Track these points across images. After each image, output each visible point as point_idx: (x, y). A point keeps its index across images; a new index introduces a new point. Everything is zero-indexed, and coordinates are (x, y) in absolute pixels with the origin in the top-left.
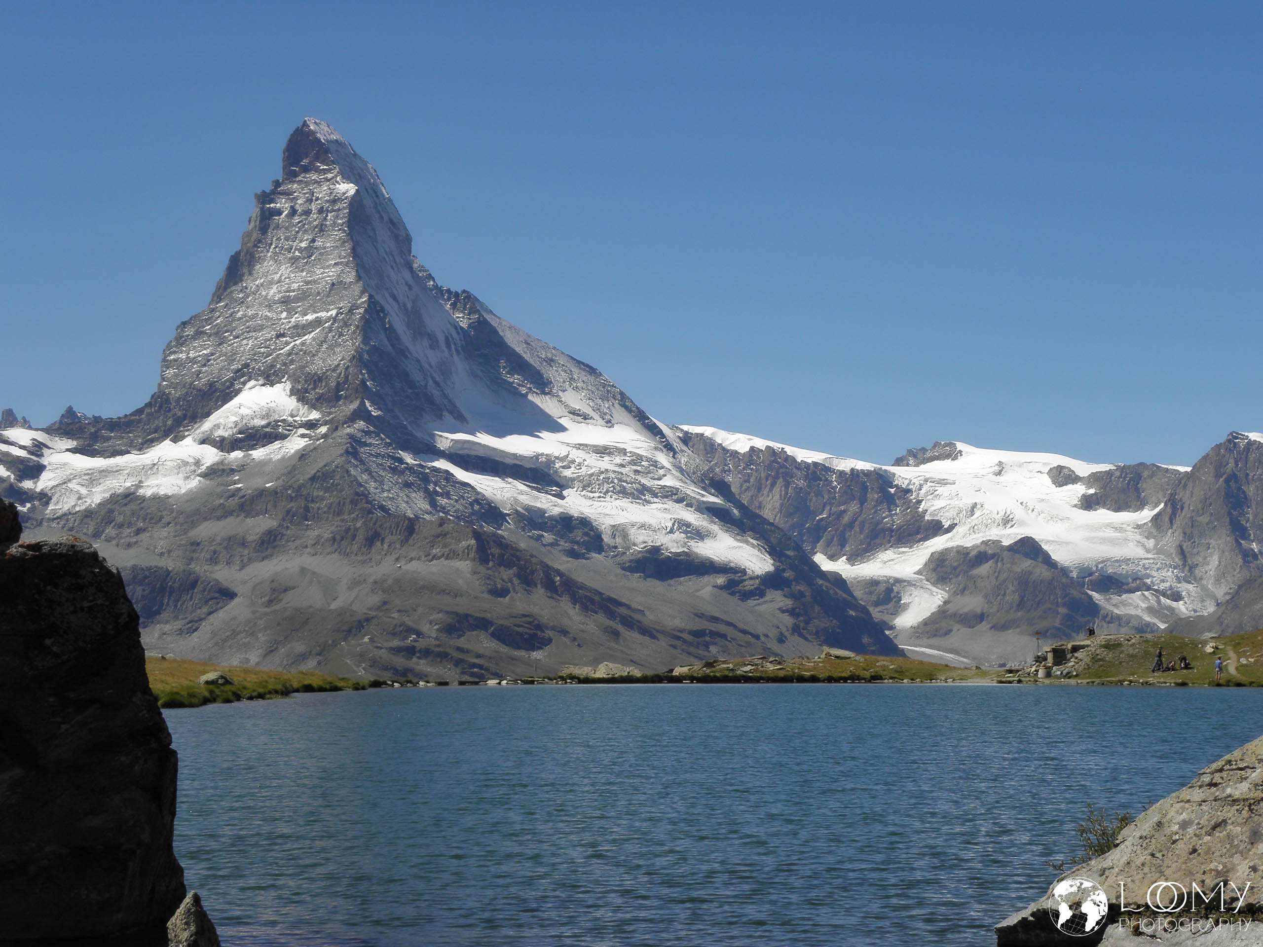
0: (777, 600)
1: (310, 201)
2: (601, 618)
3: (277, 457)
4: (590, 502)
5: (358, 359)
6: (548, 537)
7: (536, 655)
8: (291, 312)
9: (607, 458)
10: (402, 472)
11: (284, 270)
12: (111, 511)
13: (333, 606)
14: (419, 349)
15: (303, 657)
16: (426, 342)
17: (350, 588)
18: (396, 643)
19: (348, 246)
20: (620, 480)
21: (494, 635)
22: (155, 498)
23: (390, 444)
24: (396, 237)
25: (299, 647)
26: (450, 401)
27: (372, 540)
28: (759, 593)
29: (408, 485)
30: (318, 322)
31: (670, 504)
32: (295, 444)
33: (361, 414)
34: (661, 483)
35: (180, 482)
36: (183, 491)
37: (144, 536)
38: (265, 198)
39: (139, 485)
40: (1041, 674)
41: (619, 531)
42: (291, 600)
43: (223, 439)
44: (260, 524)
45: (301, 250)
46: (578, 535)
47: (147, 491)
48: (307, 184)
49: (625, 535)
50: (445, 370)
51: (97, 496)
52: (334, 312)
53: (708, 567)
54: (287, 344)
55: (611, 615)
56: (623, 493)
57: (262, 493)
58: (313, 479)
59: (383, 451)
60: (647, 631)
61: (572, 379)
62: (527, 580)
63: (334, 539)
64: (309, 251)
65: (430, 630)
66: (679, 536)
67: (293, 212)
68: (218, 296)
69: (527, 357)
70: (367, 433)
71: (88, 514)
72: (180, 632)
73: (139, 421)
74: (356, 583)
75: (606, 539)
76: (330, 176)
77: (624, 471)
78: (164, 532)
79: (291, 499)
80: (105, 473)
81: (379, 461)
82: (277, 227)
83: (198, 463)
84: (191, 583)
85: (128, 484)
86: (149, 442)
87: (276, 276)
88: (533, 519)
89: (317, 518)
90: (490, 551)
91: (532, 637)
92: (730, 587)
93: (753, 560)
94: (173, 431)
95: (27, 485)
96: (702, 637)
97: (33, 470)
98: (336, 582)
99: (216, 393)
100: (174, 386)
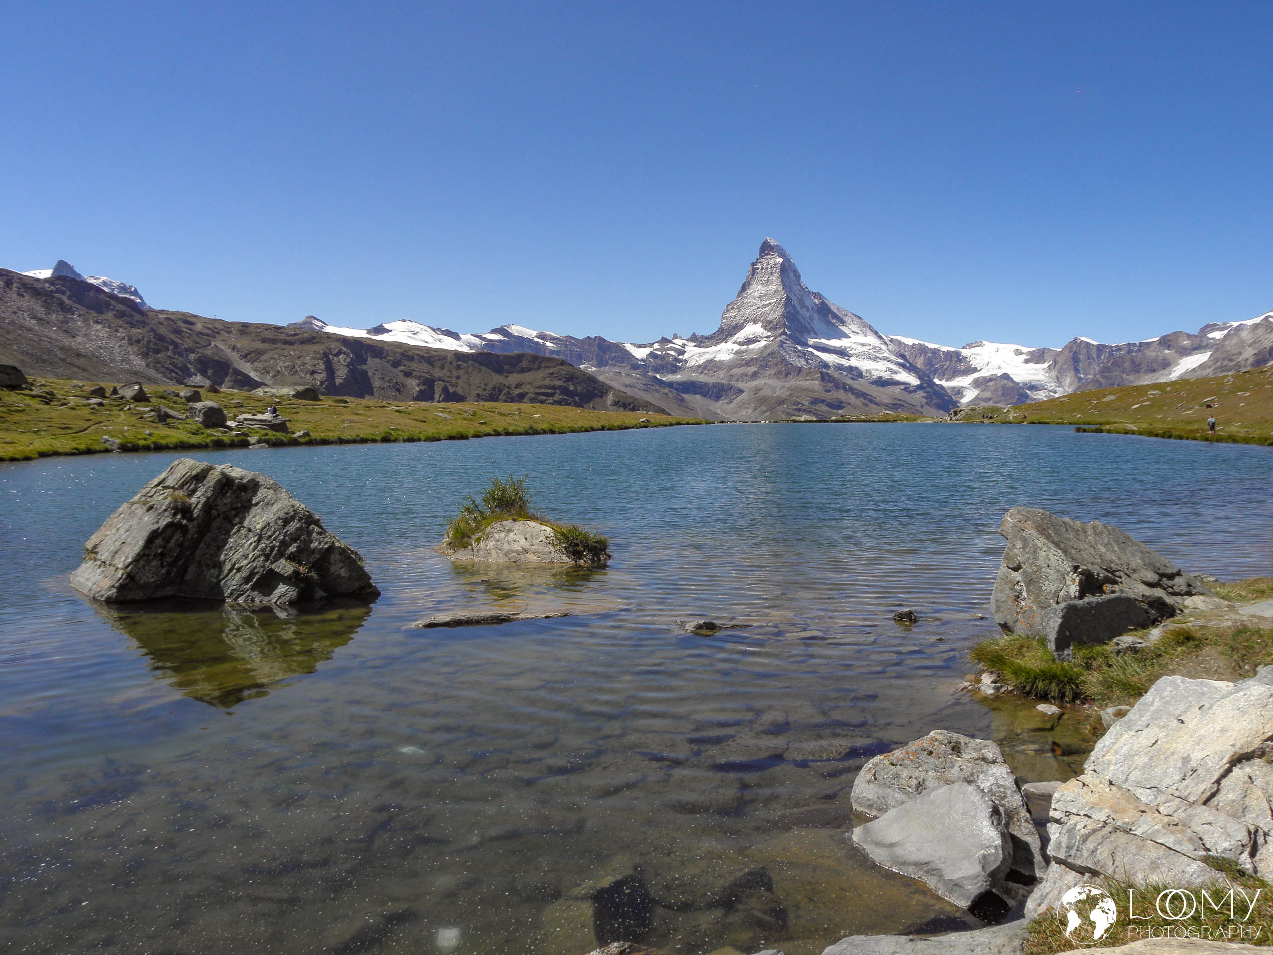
0: (921, 394)
1: (768, 264)
2: (862, 400)
3: (757, 348)
4: (859, 362)
5: (783, 315)
6: (845, 373)
7: (840, 411)
8: (762, 301)
9: (864, 347)
10: (797, 352)
11: (760, 287)
12: (706, 365)
13: (775, 395)
14: (803, 312)
15: (765, 412)
16: (805, 309)
17: (780, 390)
18: (794, 407)
19: (780, 279)
20: (869, 354)
21: (826, 405)
22: (719, 361)
23: (793, 343)
24: (796, 275)
25: (764, 409)
26: (812, 328)
27: (787, 374)
28: (915, 391)
29: (799, 356)
30: (770, 304)
31: (885, 362)
32: (763, 343)
33: (784, 333)
34: (883, 355)
35: (727, 356)
36: (728, 359)
37: (716, 373)
38: (754, 264)
39: (715, 357)
41: (868, 371)
42: (761, 393)
43: (740, 342)
44: (752, 369)
45: (765, 280)
46: (855, 372)
47: (717, 359)
48: (767, 259)
49: (870, 373)
50: (811, 318)
51: (702, 361)
52: (775, 300)
53: (898, 383)
54: (760, 311)
55: (865, 399)
56: (870, 358)
57: (752, 359)
58: (769, 354)
59: (791, 345)
60: (876, 404)
61: (853, 321)
62: (837, 387)
63: (775, 374)
64: (768, 281)
65: (806, 404)
66: (888, 373)
67: (763, 268)
68: (739, 296)
69: (838, 314)
70: (786, 339)
71: (699, 366)
73: (715, 337)
74: (782, 388)
75: (864, 374)
76: (774, 256)
77: (870, 351)
78: (722, 372)
79: (761, 361)
80: (704, 353)
81: (790, 348)
82: (758, 273)
83: (732, 350)
84: (730, 388)
85: (711, 357)
86: (717, 343)
87: (757, 289)
88: (840, 367)
89: (770, 367)
90: (825, 378)
91: (839, 406)
92: (905, 389)
93: (913, 380)
94: (725, 339)
95: (681, 357)
96: (896, 406)
97: (682, 352)
98: (776, 388)
99: (738, 328)
100: (725, 325)
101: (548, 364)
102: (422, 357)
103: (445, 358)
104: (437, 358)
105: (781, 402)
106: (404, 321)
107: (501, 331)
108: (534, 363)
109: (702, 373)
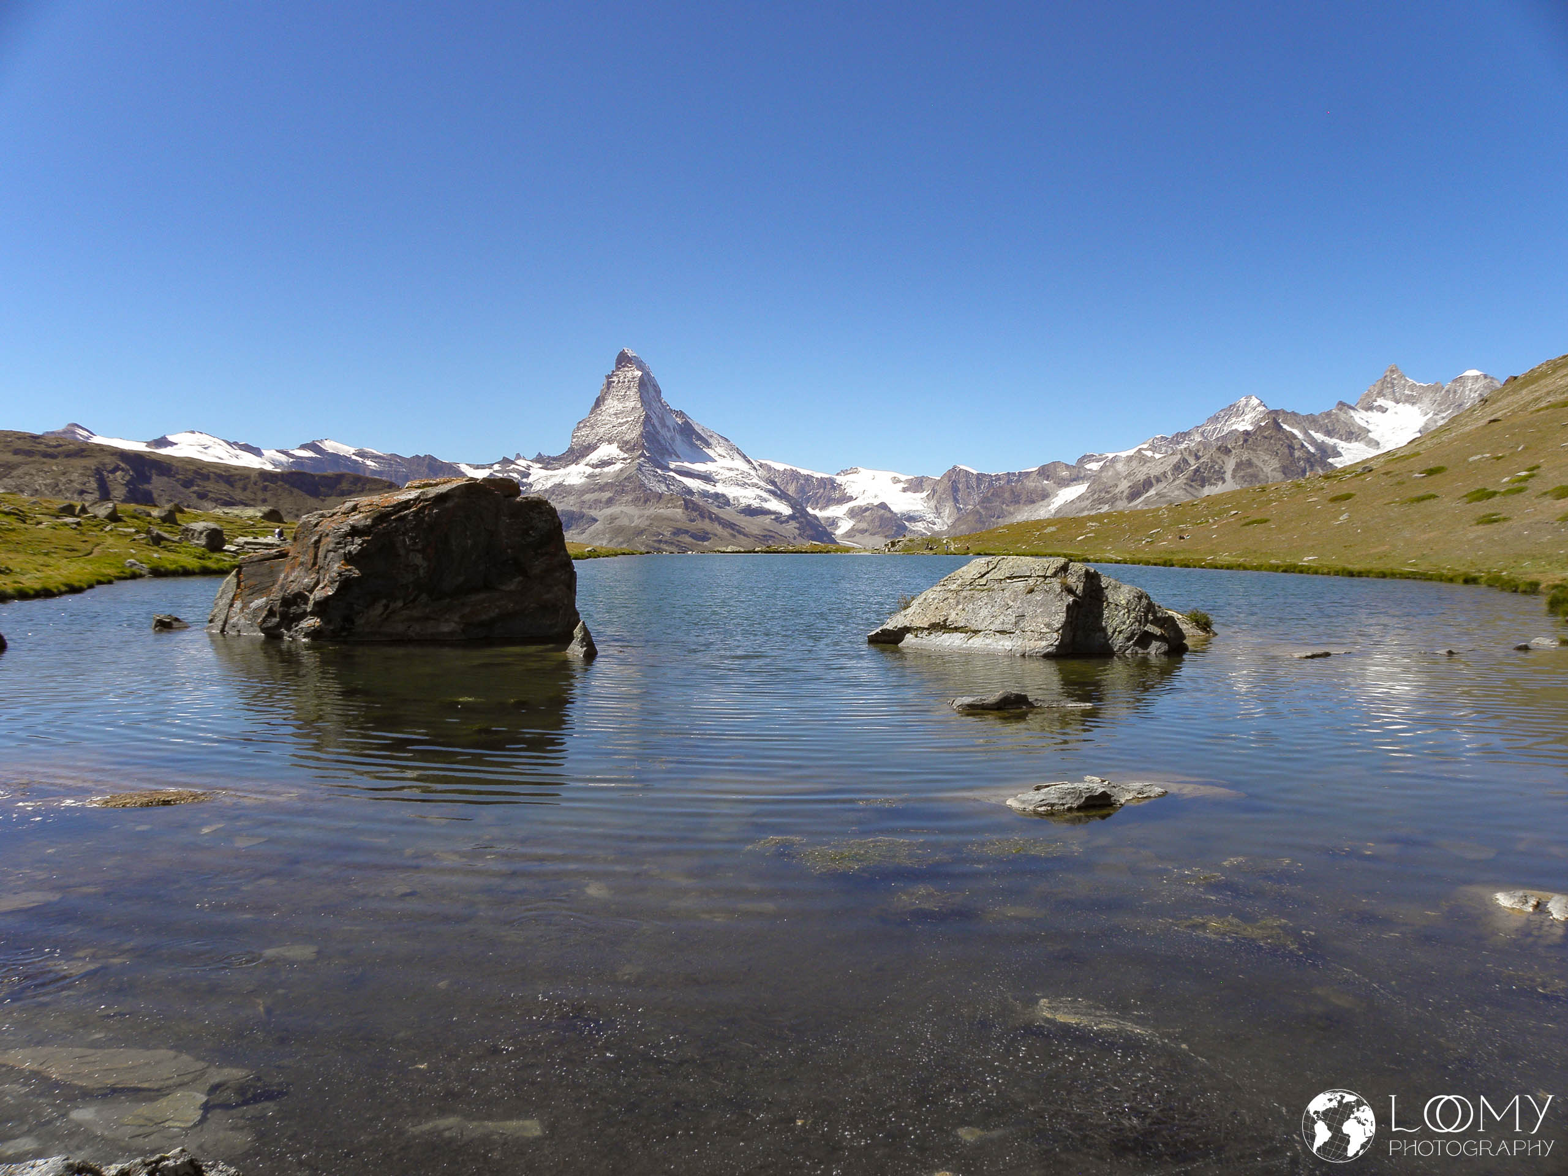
0: (793, 524)
2: (729, 530)
3: (612, 471)
4: (726, 488)
5: (641, 435)
6: (710, 501)
7: (706, 543)
8: (618, 418)
9: (732, 472)
10: (657, 477)
11: (616, 403)
13: (633, 525)
14: (663, 432)
15: (622, 543)
16: (666, 429)
17: (639, 518)
18: (655, 538)
19: (638, 394)
20: (736, 480)
21: (690, 536)
22: (569, 485)
23: (653, 466)
24: (656, 391)
25: (621, 540)
26: (674, 450)
27: (646, 502)
28: (787, 521)
29: (659, 481)
30: (627, 422)
31: (755, 489)
32: (618, 466)
33: (643, 455)
34: (752, 481)
35: (578, 480)
36: (579, 483)
37: (565, 499)
38: (609, 377)
39: (563, 481)
40: (887, 550)
41: (736, 499)
42: (617, 523)
43: (593, 464)
44: (608, 495)
45: (621, 396)
46: (721, 500)
47: (566, 483)
48: (624, 372)
49: (738, 501)
50: (673, 439)
51: (549, 485)
52: (633, 418)
53: (768, 512)
54: (616, 430)
55: (733, 529)
56: (738, 485)
57: (607, 484)
58: (625, 479)
59: (650, 469)
60: (745, 535)
61: (719, 443)
62: (702, 516)
63: (633, 501)
64: (624, 396)
65: (667, 534)
66: (758, 501)
67: (619, 382)
68: (592, 413)
69: (703, 435)
70: (645, 462)
71: (546, 491)
72: (579, 534)
73: (564, 458)
74: (641, 517)
75: (731, 501)
76: (632, 369)
77: (738, 477)
78: (573, 498)
79: (617, 486)
80: (552, 476)
81: (649, 472)
82: (613, 387)
83: (584, 473)
84: (582, 516)
85: (560, 480)
86: (567, 465)
87: (612, 405)
88: (705, 494)
89: (627, 493)
90: (689, 506)
91: (704, 536)
92: (776, 519)
93: (785, 510)
94: (576, 461)
95: (525, 480)
96: (767, 536)
97: (527, 475)
98: (633, 516)
99: (591, 448)
100: (576, 445)
101: (374, 487)
102: (220, 476)
103: (248, 477)
104: (238, 477)
105: (640, 532)
106: (193, 432)
107: (313, 446)
108: (356, 485)
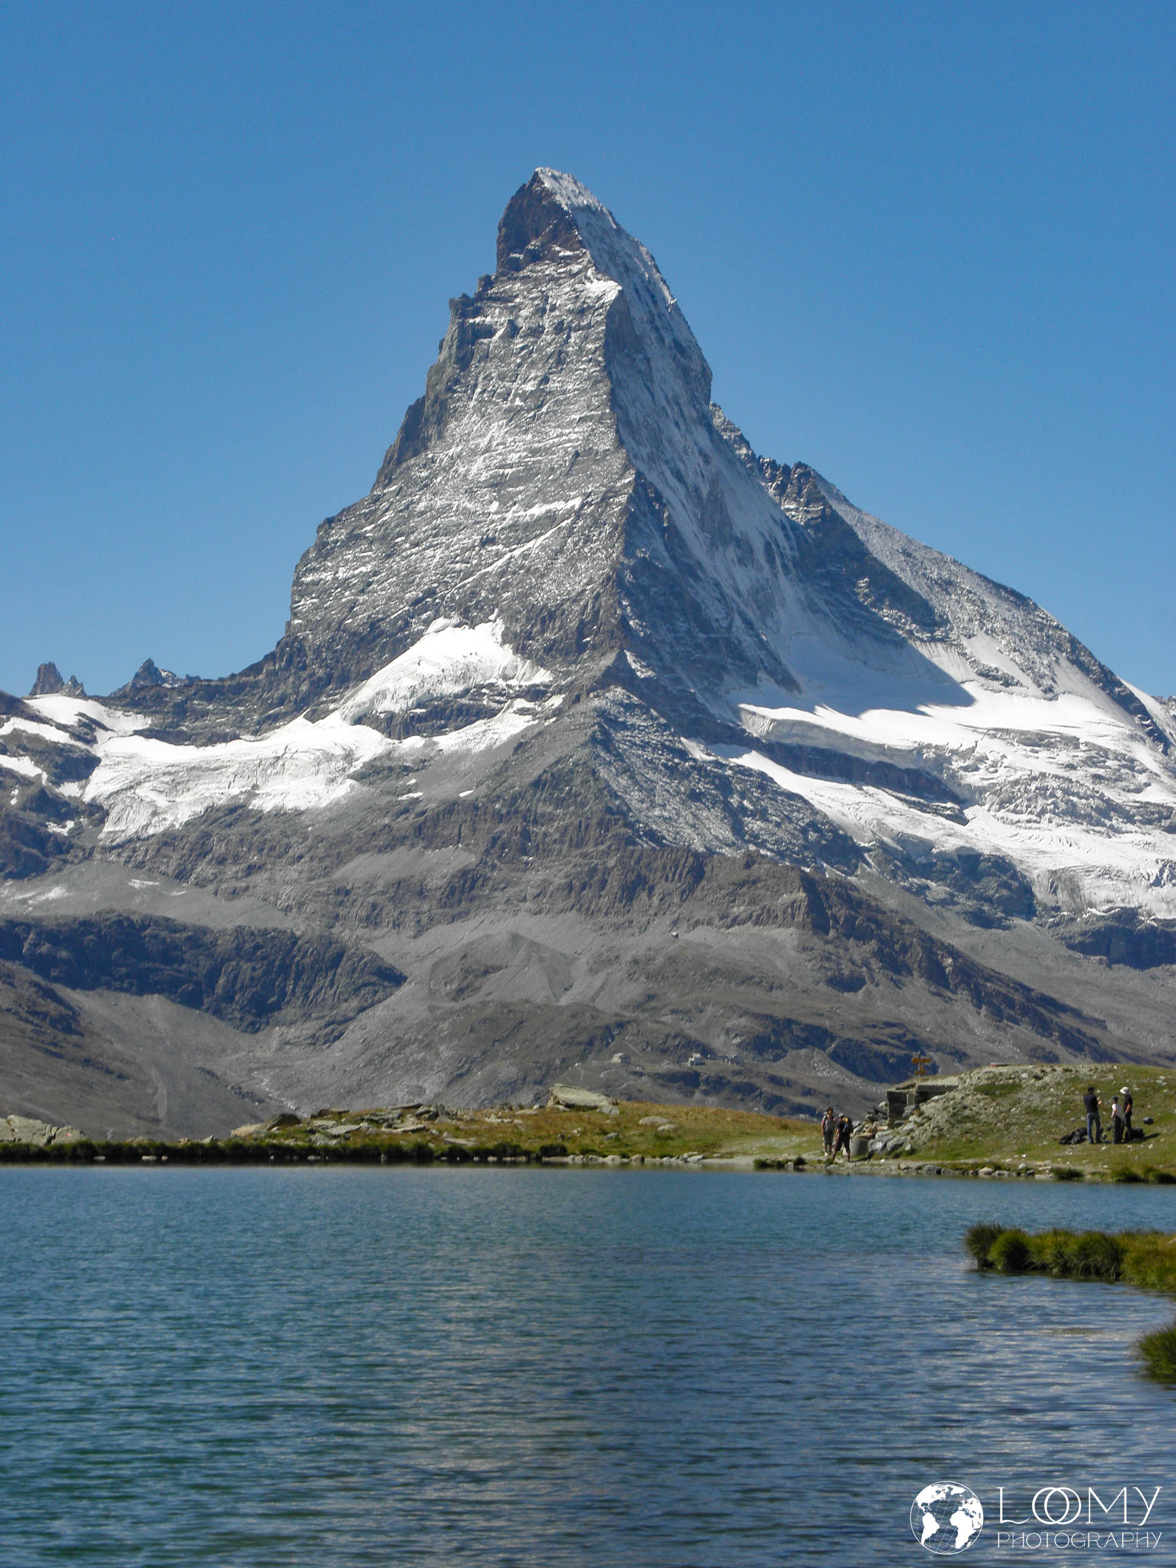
1: (541, 311)
2: (1025, 1030)
3: (477, 747)
4: (1013, 830)
5: (616, 581)
6: (937, 889)
8: (506, 502)
9: (1044, 754)
10: (686, 775)
11: (497, 430)
12: (207, 835)
13: (564, 1000)
14: (720, 565)
16: (732, 553)
17: (593, 970)
18: (667, 1066)
19: (604, 388)
20: (1066, 792)
21: (836, 1057)
22: (279, 814)
23: (666, 727)
24: (685, 373)
26: (769, 652)
27: (633, 889)
29: (695, 796)
30: (551, 519)
31: (1156, 835)
32: (510, 725)
33: (619, 674)
34: (1141, 797)
35: (321, 788)
36: (324, 804)
37: (260, 878)
38: (466, 307)
39: (252, 794)
41: (1062, 880)
42: (494, 990)
43: (391, 716)
45: (524, 397)
46: (989, 886)
47: (265, 803)
48: (537, 282)
49: (1074, 889)
51: (183, 811)
52: (576, 503)
54: (499, 555)
56: (1073, 814)
57: (451, 807)
58: (537, 784)
59: (655, 738)
60: (1104, 1054)
61: (984, 616)
62: (894, 964)
63: (570, 887)
64: (538, 398)
65: (726, 1045)
66: (1171, 891)
67: (513, 329)
68: (386, 476)
69: (906, 576)
70: (629, 708)
71: (169, 840)
72: (314, 1041)
73: (255, 685)
74: (604, 962)
75: (1041, 894)
76: (575, 268)
77: (1074, 775)
78: (292, 872)
79: (500, 818)
80: (197, 771)
81: (648, 755)
82: (486, 357)
84: (331, 959)
85: (235, 791)
86: (270, 721)
87: (482, 440)
88: (910, 858)
89: (543, 851)
90: (832, 910)
91: (902, 1060)
94: (310, 702)
95: (68, 789)
97: (79, 766)
98: (571, 960)
99: (381, 640)
100: (312, 626)
109: (181, 875)
